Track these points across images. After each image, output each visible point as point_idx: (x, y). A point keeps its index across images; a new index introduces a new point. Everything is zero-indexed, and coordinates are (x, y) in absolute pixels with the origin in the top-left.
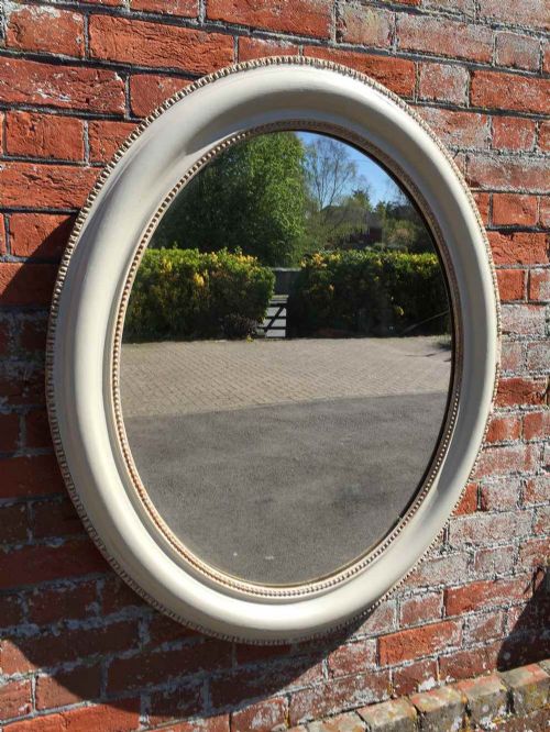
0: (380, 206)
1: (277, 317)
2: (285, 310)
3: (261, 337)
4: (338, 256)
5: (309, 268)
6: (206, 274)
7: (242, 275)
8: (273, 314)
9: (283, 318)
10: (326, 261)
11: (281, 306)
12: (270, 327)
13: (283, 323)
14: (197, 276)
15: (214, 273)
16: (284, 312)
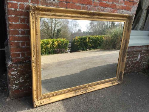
0: (83, 32)
1: (69, 50)
4: (80, 37)
7: (63, 41)
10: (78, 38)
11: (69, 48)
15: (58, 42)
16: (70, 49)
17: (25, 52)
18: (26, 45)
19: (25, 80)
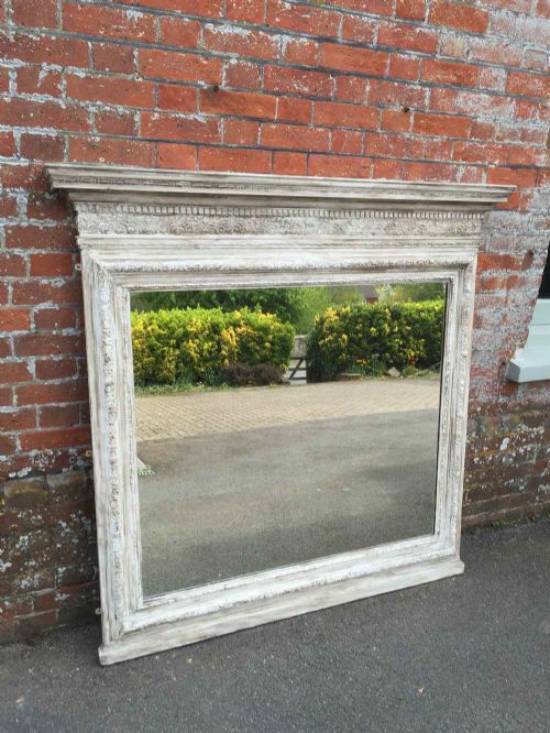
1: (298, 368)
2: (304, 362)
3: (288, 383)
4: (348, 309)
5: (322, 322)
6: (232, 331)
7: (265, 330)
8: (295, 367)
9: (302, 369)
10: (338, 314)
11: (300, 360)
12: (292, 377)
13: (303, 374)
14: (224, 332)
15: (239, 330)
16: (303, 365)
17: (13, 433)
18: (15, 401)
19: (15, 560)
